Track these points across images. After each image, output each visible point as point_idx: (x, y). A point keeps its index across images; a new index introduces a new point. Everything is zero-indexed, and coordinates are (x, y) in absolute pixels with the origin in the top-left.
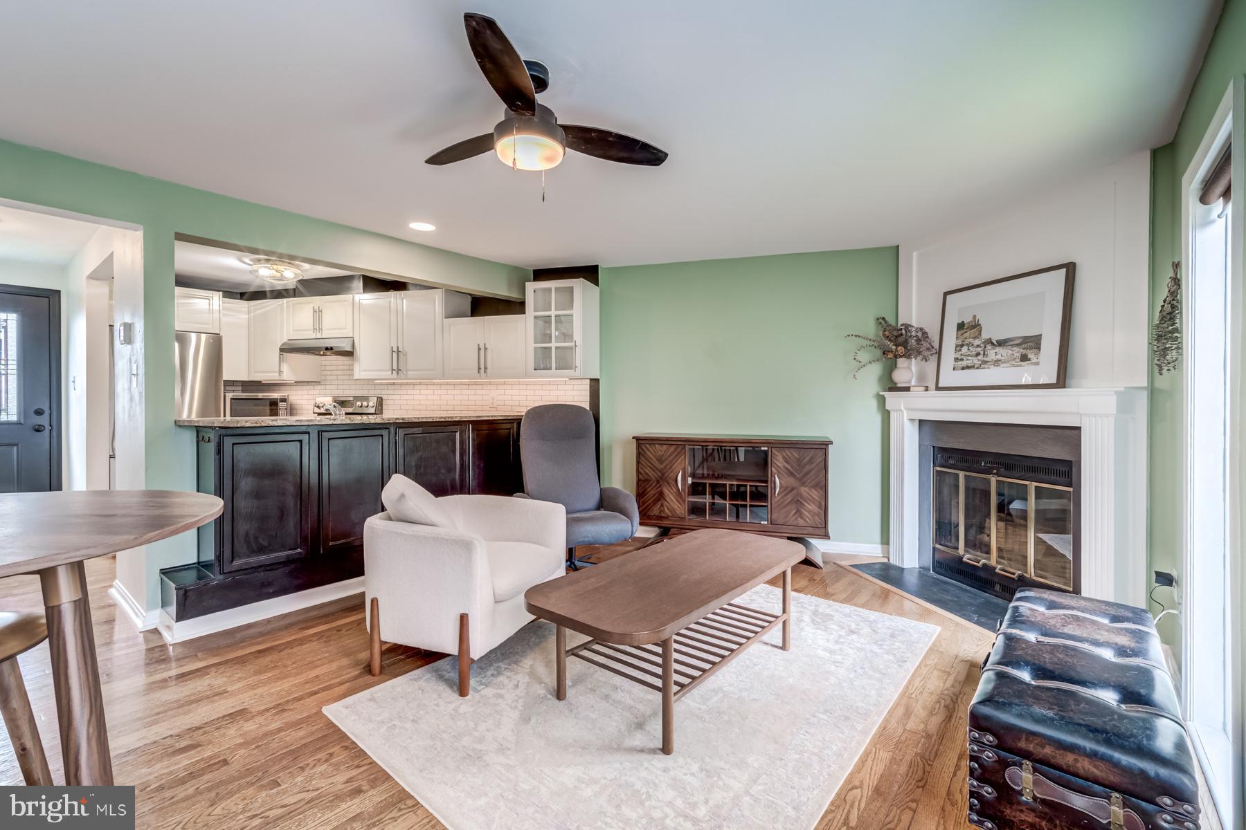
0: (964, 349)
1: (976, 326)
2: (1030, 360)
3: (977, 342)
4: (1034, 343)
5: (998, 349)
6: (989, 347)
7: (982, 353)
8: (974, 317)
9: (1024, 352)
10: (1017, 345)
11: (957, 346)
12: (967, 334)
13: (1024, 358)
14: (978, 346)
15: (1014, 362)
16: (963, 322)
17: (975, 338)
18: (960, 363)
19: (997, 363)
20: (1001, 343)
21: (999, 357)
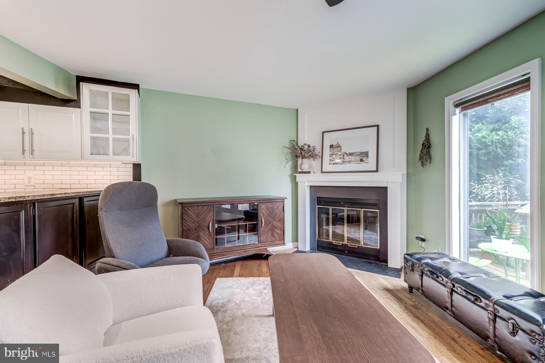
0: (334, 156)
1: (339, 146)
2: (364, 161)
3: (340, 153)
4: (366, 154)
5: (349, 157)
6: (345, 155)
7: (342, 158)
8: (338, 143)
9: (361, 158)
10: (358, 155)
11: (330, 155)
12: (334, 150)
13: (362, 160)
14: (340, 155)
15: (357, 162)
16: (333, 145)
17: (338, 151)
18: (333, 161)
19: (350, 162)
20: (350, 154)
21: (350, 160)
